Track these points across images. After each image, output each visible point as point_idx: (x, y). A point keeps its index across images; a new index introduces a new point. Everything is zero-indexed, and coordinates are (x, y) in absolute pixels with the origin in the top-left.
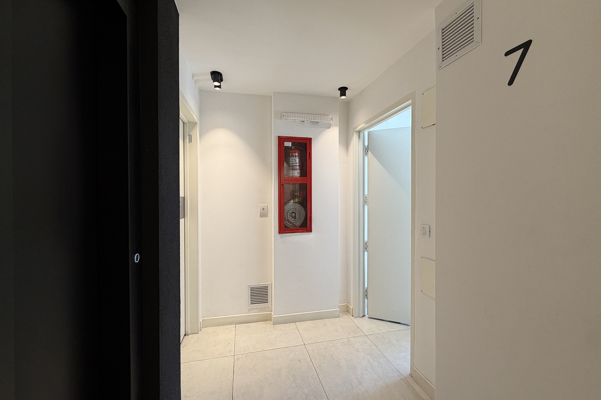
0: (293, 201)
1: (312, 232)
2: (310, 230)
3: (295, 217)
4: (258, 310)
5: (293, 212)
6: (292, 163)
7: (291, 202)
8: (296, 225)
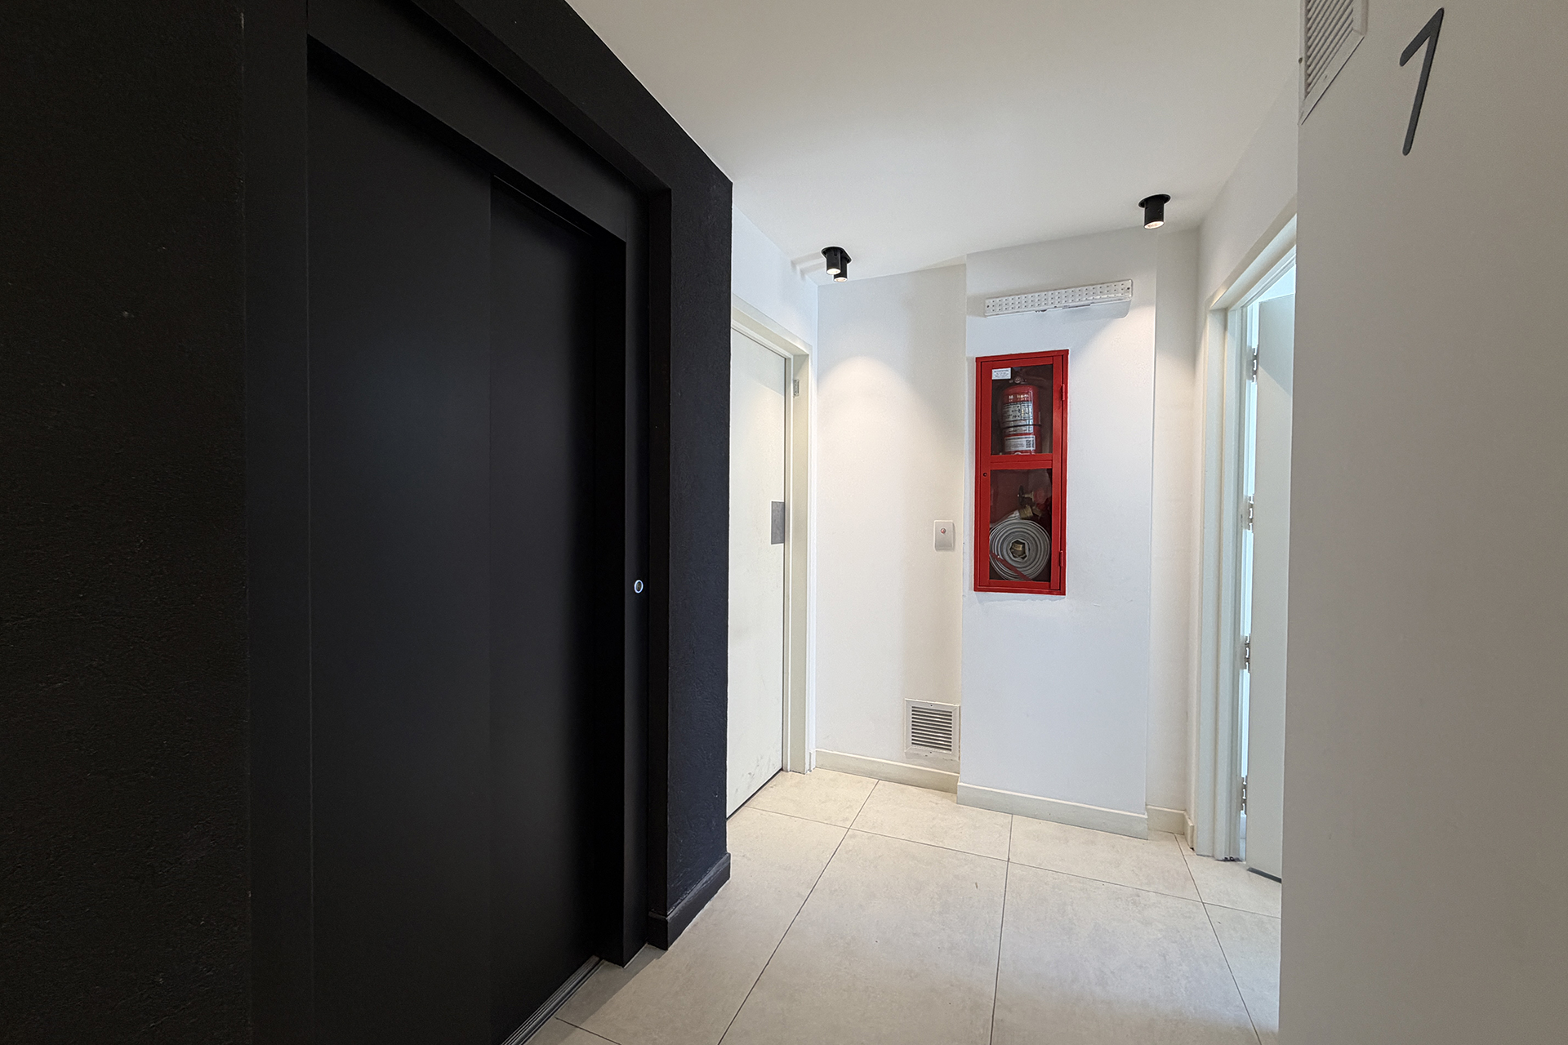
0: (1018, 514)
1: (1065, 594)
2: (1060, 590)
3: (1023, 555)
4: (927, 762)
5: (1018, 542)
6: (1014, 419)
7: (1013, 515)
8: (1025, 573)
